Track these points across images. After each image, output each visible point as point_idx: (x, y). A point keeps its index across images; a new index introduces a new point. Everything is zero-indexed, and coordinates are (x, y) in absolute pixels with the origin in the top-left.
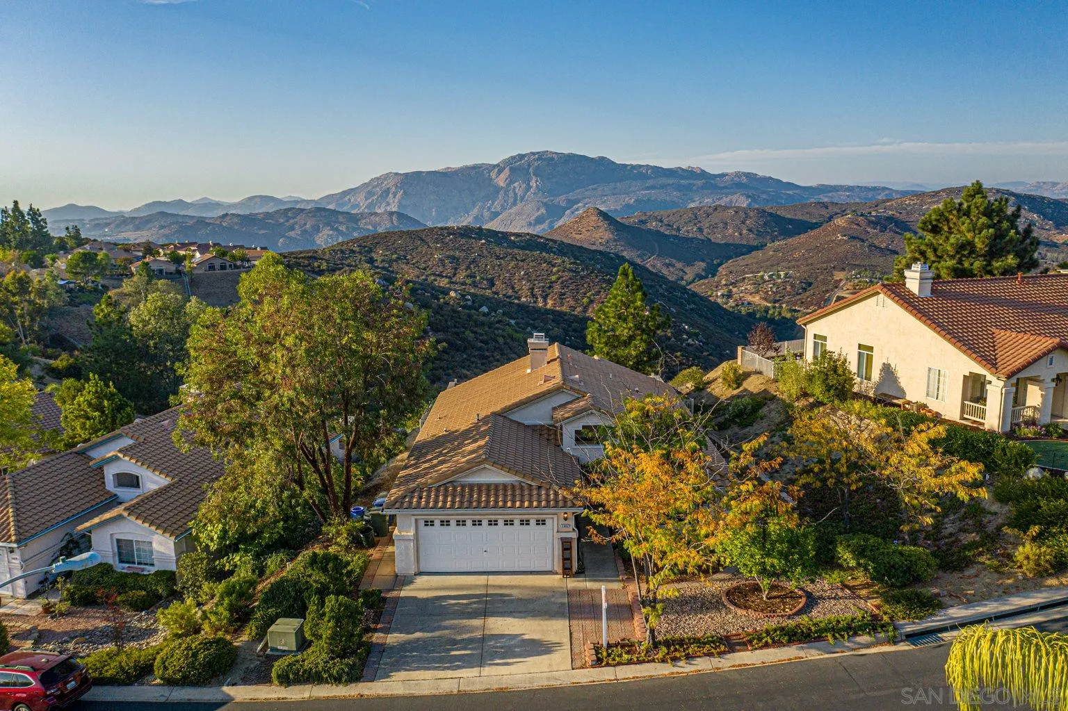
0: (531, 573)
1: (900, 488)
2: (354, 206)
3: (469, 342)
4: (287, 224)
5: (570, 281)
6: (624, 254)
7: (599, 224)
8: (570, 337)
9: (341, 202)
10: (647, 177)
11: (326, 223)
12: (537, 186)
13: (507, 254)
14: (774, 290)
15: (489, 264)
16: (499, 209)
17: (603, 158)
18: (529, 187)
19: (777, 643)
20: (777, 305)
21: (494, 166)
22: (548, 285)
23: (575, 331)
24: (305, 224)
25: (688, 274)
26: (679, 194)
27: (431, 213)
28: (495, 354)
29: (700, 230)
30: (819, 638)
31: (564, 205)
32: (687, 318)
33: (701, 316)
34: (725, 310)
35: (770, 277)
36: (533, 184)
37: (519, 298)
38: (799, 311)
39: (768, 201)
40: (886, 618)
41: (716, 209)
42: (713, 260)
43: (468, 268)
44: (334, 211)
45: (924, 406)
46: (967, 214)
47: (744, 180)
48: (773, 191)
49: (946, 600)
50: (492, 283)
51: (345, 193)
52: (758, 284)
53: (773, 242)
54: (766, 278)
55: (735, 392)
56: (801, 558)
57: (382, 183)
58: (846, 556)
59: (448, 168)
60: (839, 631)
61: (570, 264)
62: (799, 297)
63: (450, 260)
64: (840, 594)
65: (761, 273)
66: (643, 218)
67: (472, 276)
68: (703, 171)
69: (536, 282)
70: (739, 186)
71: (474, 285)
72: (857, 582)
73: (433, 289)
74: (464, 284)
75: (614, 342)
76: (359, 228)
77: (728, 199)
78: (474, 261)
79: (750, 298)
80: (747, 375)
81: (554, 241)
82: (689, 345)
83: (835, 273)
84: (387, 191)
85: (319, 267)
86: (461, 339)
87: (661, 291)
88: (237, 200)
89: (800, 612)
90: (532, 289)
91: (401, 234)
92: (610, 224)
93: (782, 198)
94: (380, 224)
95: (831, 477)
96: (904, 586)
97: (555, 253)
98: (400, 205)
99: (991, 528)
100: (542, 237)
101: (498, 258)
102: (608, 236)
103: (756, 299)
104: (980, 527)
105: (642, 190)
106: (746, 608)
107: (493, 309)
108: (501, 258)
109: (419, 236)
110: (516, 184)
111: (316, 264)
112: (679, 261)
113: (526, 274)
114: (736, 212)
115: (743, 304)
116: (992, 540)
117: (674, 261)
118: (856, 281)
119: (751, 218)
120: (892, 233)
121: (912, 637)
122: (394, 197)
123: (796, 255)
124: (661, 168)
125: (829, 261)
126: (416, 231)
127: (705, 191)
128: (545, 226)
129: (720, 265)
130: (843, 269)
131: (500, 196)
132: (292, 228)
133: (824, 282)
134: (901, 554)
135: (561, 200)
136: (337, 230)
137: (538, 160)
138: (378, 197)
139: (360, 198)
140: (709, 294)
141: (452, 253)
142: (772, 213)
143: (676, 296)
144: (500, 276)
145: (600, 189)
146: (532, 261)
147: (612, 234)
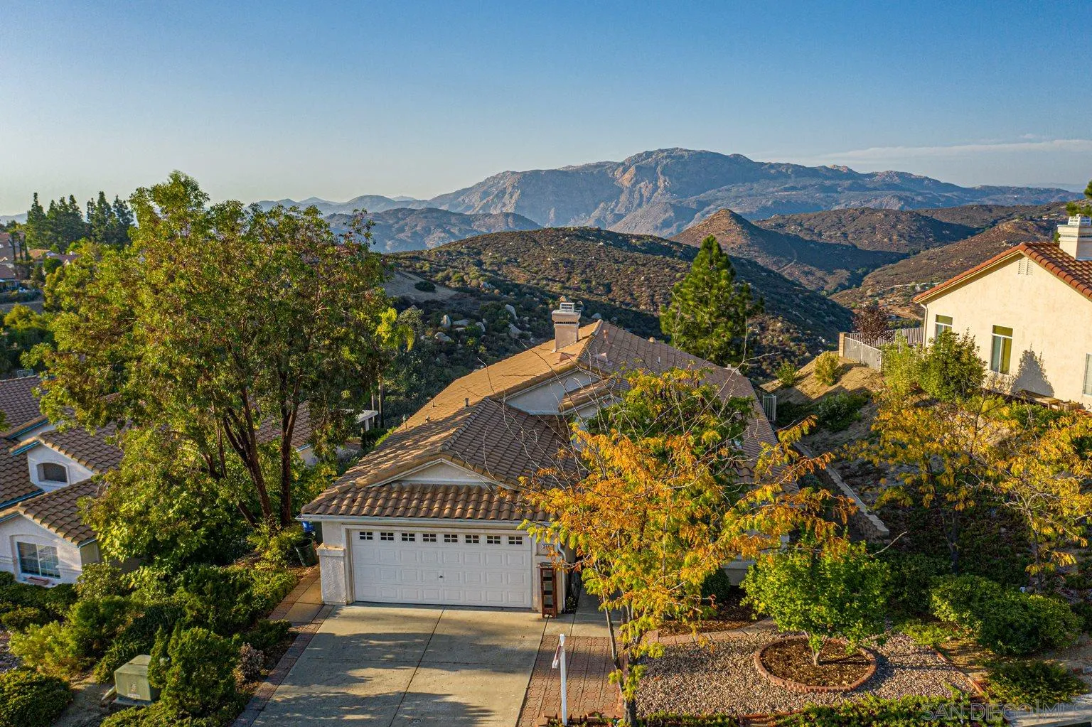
0: (502, 609)
1: (1024, 507)
2: (469, 207)
4: (397, 226)
6: (759, 260)
7: (731, 228)
9: (455, 202)
10: (787, 177)
11: (438, 225)
12: (665, 186)
13: (626, 258)
15: (606, 268)
16: (623, 211)
17: (738, 155)
18: (656, 188)
21: (619, 165)
24: (416, 226)
25: (829, 283)
26: (822, 195)
27: (549, 214)
29: (845, 235)
31: (694, 206)
32: (825, 330)
33: (840, 329)
35: (923, 287)
36: (661, 183)
37: (637, 306)
39: (922, 203)
40: (992, 703)
41: (863, 212)
42: (857, 269)
43: (583, 272)
44: (447, 212)
47: (897, 180)
48: (930, 193)
50: (608, 289)
51: (459, 194)
52: (909, 295)
53: (928, 249)
54: (918, 288)
55: (831, 388)
56: (863, 607)
57: (499, 183)
58: (944, 606)
59: (570, 166)
63: (564, 263)
64: (929, 661)
65: (913, 284)
66: (781, 221)
67: (587, 281)
68: (849, 169)
69: (657, 289)
70: (891, 187)
71: (590, 291)
73: (543, 293)
74: (578, 289)
75: (693, 331)
76: (472, 231)
77: (878, 201)
78: (590, 265)
79: (899, 311)
80: (847, 368)
81: (680, 245)
84: (503, 192)
85: (421, 268)
87: (797, 301)
88: (346, 201)
89: (863, 687)
90: (653, 296)
91: (512, 235)
92: (743, 228)
93: (940, 201)
94: (494, 226)
95: (929, 491)
97: (680, 258)
98: (517, 206)
100: (666, 241)
101: (617, 262)
102: (741, 240)
103: (905, 312)
105: (781, 191)
106: (785, 676)
107: (607, 316)
108: (620, 262)
109: (531, 238)
110: (642, 184)
111: (418, 265)
112: (820, 267)
113: (646, 280)
114: (886, 215)
115: (890, 317)
117: (814, 269)
119: (902, 222)
122: (511, 197)
123: (953, 264)
124: (803, 167)
126: (529, 232)
127: (852, 193)
128: (673, 229)
129: (866, 274)
131: (624, 197)
132: (401, 230)
134: (1025, 606)
135: (691, 201)
136: (448, 232)
137: (666, 158)
138: (494, 198)
139: (475, 199)
140: (853, 305)
141: (566, 256)
142: (927, 217)
143: (814, 307)
144: (617, 281)
145: (735, 189)
146: (654, 266)
147: (746, 238)
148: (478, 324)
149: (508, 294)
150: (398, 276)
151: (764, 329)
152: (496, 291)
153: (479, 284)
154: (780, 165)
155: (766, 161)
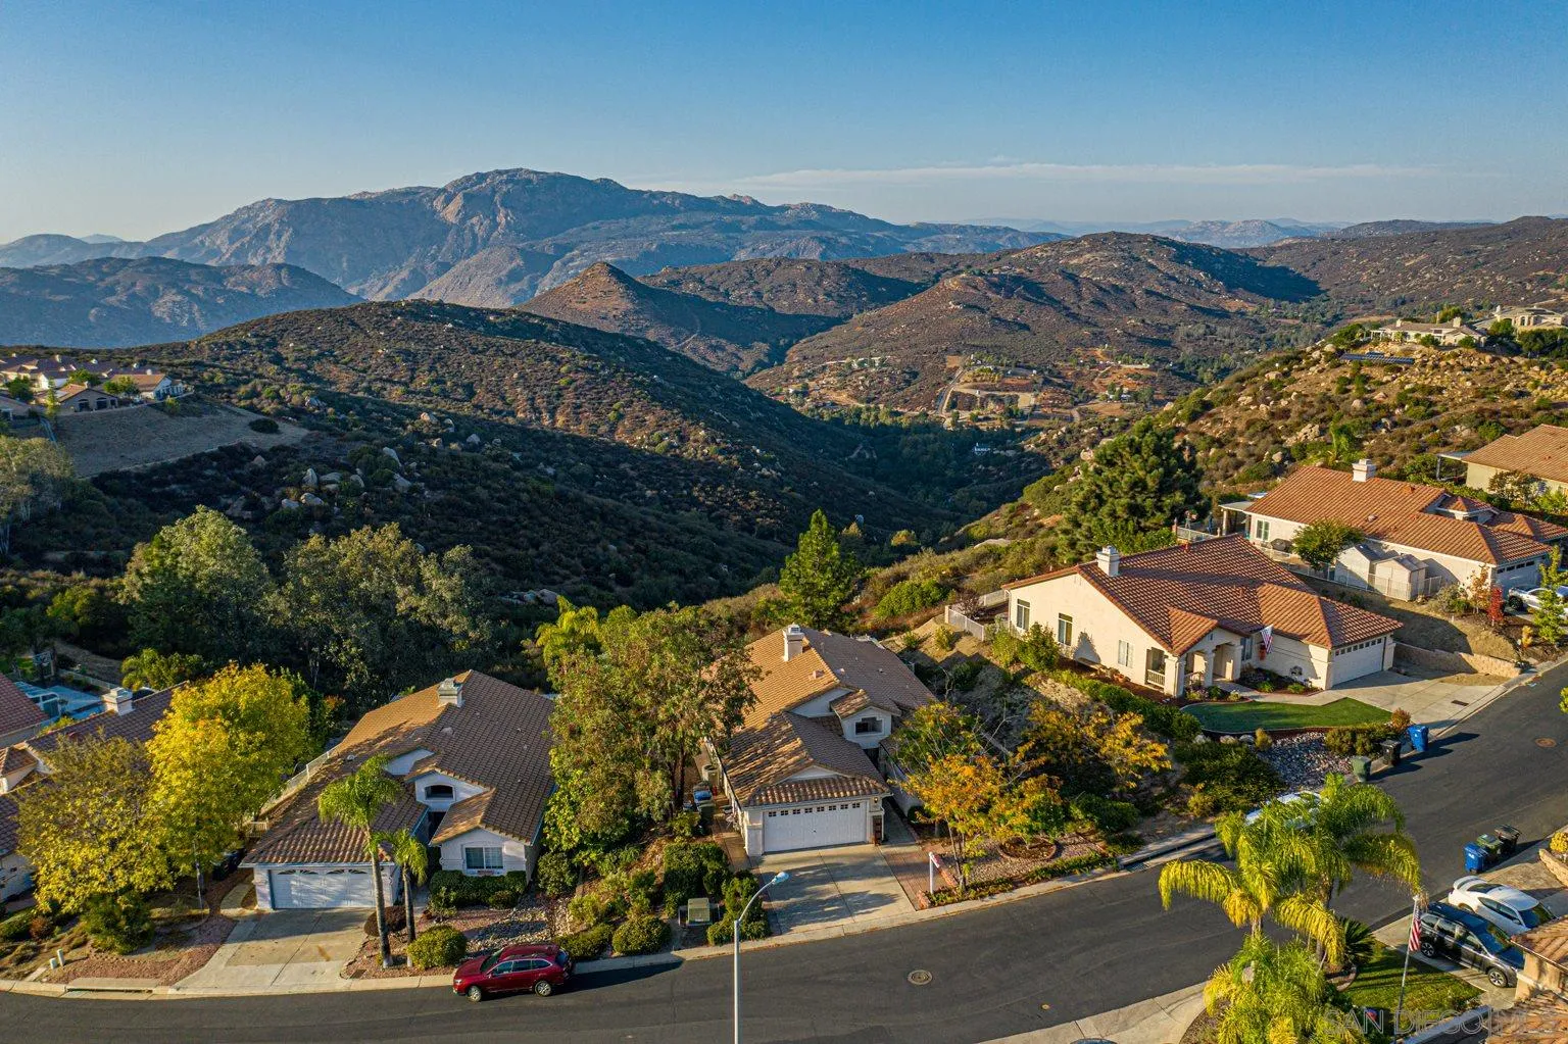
0: (849, 845)
2: (211, 254)
3: (482, 502)
4: (102, 285)
5: (587, 387)
6: (652, 334)
7: (612, 288)
8: (601, 475)
9: (188, 245)
10: (674, 211)
11: (167, 284)
12: (508, 222)
13: (489, 346)
14: (867, 383)
15: (462, 361)
16: (449, 258)
17: (607, 181)
18: (495, 225)
19: (1045, 880)
20: (872, 406)
21: (440, 191)
22: (555, 393)
23: (607, 465)
24: (134, 284)
25: (741, 362)
26: (722, 236)
27: (340, 264)
28: (521, 517)
29: (759, 295)
30: (1071, 873)
31: (550, 252)
32: (756, 435)
33: (771, 428)
34: (799, 415)
35: (861, 364)
36: (501, 219)
37: (513, 414)
38: (902, 414)
39: (849, 248)
40: (1110, 855)
41: (778, 264)
42: (778, 340)
43: (432, 368)
44: (178, 262)
45: (1117, 671)
46: (1138, 451)
47: (814, 216)
48: (856, 233)
49: (1146, 839)
50: (470, 392)
51: (193, 233)
52: (845, 374)
53: (862, 312)
54: (855, 366)
55: (950, 654)
57: (257, 216)
58: (1077, 812)
59: (365, 193)
60: (1082, 867)
61: (584, 359)
62: (900, 393)
63: (402, 356)
64: (1077, 840)
65: (848, 360)
66: (675, 277)
67: (439, 381)
68: (755, 202)
69: (537, 389)
70: (808, 224)
71: (445, 395)
72: (1085, 831)
73: (387, 406)
74: (428, 393)
76: (226, 292)
77: (793, 247)
78: (440, 357)
79: (834, 396)
80: (957, 636)
81: (554, 322)
82: (763, 476)
83: (949, 358)
84: (267, 228)
85: (212, 379)
86: (469, 499)
87: (715, 394)
89: (1054, 857)
90: (533, 399)
91: (320, 315)
92: (627, 288)
93: (868, 243)
94: (259, 285)
96: (1118, 831)
97: (556, 340)
98: (289, 252)
99: (1172, 783)
100: (535, 316)
101: (475, 351)
102: (625, 305)
103: (843, 397)
104: (1165, 783)
105: (668, 230)
106: (1017, 856)
107: (485, 438)
108: (480, 352)
110: (475, 220)
111: (206, 376)
112: (731, 340)
113: (521, 377)
114: (808, 268)
115: (824, 405)
116: (1173, 792)
117: (723, 342)
118: (977, 369)
119: (829, 277)
120: (1021, 300)
121: (1128, 866)
122: (279, 237)
123: (894, 331)
125: (940, 341)
126: (344, 310)
127: (760, 233)
129: (790, 345)
130: (959, 353)
131: (449, 238)
132: (113, 292)
133: (935, 371)
134: (1116, 809)
135: (546, 245)
136: (187, 293)
137: (507, 182)
138: (252, 239)
139: (221, 240)
140: (777, 390)
141: (404, 346)
142: (858, 270)
143: (736, 401)
144: (482, 380)
145: (605, 228)
146: (528, 355)
147: (632, 301)
148: (353, 477)
149: (347, 413)
150: (224, 414)
151: (683, 439)
152: (330, 410)
153: (304, 402)
154: (664, 194)
155: (644, 188)
